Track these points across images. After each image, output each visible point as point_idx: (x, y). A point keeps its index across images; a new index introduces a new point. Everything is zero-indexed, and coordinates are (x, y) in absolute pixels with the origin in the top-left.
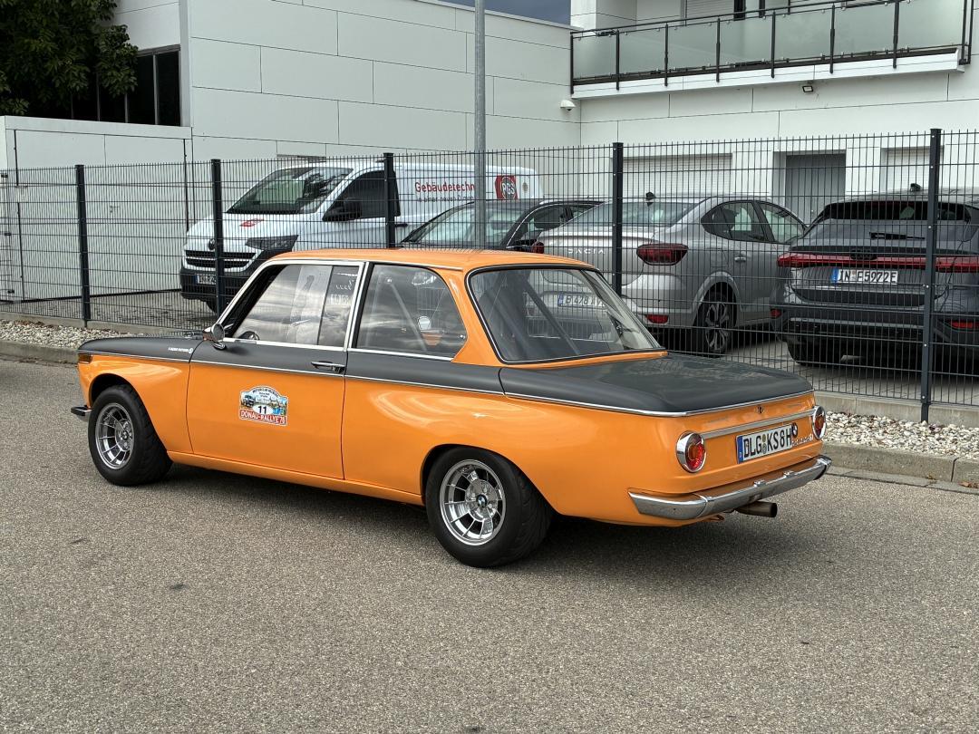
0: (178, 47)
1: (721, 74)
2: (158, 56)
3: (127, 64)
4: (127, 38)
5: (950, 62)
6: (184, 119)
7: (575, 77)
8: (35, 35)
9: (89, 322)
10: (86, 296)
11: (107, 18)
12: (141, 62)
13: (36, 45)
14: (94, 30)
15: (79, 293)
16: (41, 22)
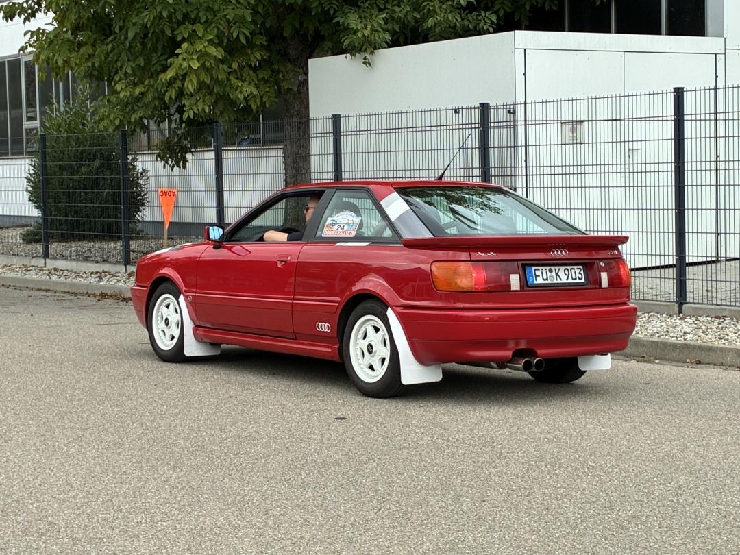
6: (711, 26)
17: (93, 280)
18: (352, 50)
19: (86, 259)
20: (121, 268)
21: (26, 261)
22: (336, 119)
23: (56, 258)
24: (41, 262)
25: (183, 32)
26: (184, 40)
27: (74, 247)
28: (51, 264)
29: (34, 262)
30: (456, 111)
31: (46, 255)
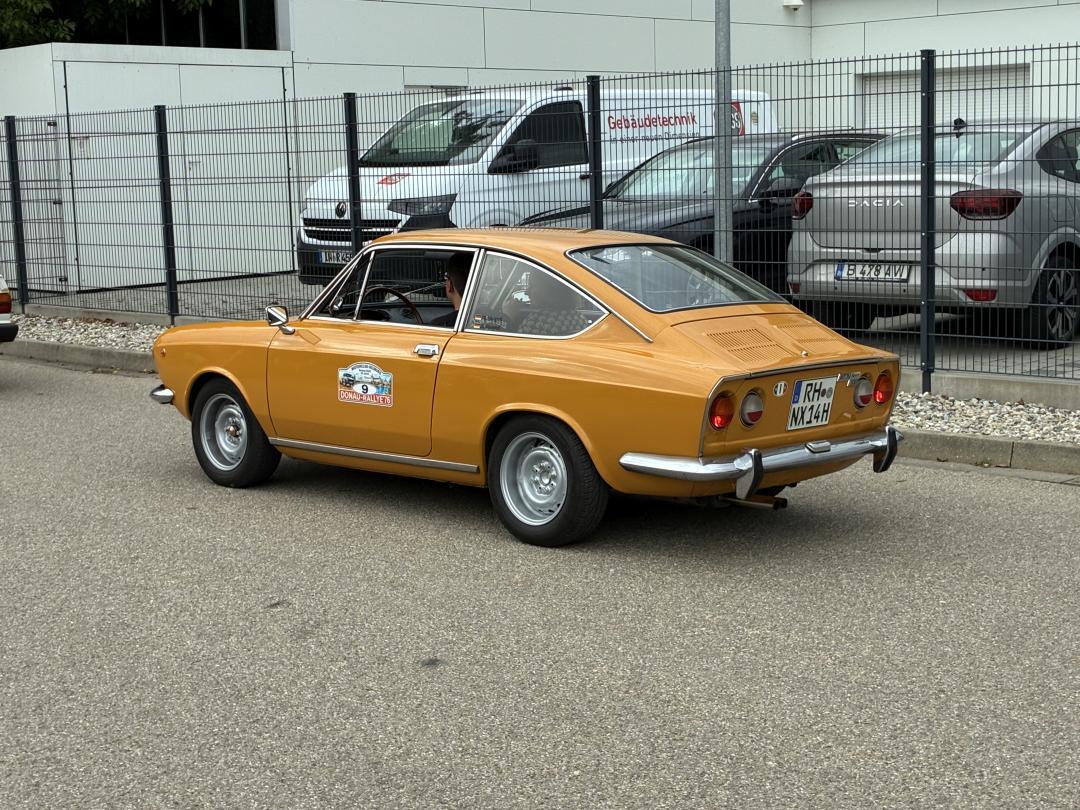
6: (281, 40)
9: (176, 318)
10: (172, 282)
15: (162, 277)
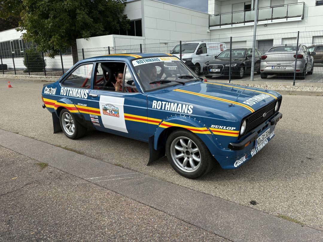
0: (141, 19)
1: (245, 23)
2: (136, 21)
3: (128, 23)
4: (127, 17)
5: (300, 19)
6: (143, 35)
7: (210, 25)
8: (108, 17)
11: (122, 13)
12: (131, 23)
13: (108, 19)
14: (119, 16)
16: (109, 14)
17: (39, 78)
18: (84, 37)
19: (37, 75)
20: (44, 76)
21: (26, 76)
22: (83, 49)
23: (31, 75)
24: (28, 76)
25: (52, 34)
26: (53, 35)
27: (34, 73)
28: (30, 76)
29: (27, 76)
30: (104, 48)
31: (29, 74)
